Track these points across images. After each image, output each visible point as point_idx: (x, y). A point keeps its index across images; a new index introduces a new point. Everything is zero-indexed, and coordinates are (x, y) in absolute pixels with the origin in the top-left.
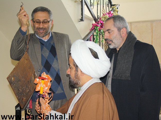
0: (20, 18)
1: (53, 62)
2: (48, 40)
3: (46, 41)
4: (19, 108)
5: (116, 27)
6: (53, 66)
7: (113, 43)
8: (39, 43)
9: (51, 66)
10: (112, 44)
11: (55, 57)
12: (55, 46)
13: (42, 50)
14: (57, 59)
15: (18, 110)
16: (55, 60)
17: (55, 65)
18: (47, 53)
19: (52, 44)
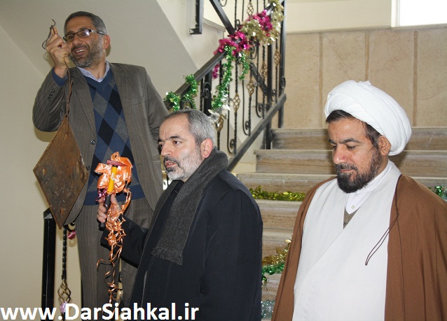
0: (52, 51)
1: (116, 123)
2: (105, 80)
3: (100, 81)
4: (50, 216)
5: (194, 134)
6: (116, 131)
7: (180, 169)
8: (87, 86)
9: (113, 131)
10: (177, 171)
11: (119, 114)
12: (119, 90)
13: (93, 99)
14: (124, 118)
15: (49, 219)
16: (120, 120)
17: (120, 130)
18: (103, 106)
19: (113, 86)
